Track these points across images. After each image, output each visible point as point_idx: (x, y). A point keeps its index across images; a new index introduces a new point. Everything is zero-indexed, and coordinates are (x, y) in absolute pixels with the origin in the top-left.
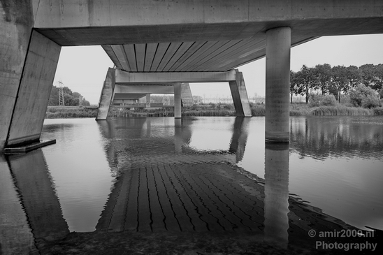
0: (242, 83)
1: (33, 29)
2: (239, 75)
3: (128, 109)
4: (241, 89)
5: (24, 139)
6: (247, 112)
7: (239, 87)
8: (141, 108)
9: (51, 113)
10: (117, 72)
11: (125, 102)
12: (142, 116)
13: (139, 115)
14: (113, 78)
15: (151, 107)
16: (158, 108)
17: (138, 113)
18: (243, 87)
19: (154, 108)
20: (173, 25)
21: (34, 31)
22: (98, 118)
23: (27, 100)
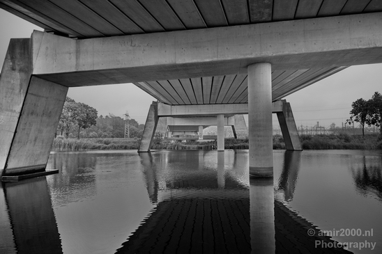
0: (290, 114)
1: (32, 75)
2: (287, 106)
3: (180, 141)
4: (289, 120)
5: (26, 169)
6: (296, 145)
7: (287, 119)
8: (193, 141)
9: (105, 145)
10: (160, 105)
11: (187, 134)
12: (191, 149)
13: (189, 148)
14: (156, 112)
15: (204, 139)
16: (210, 141)
17: (187, 146)
18: (290, 118)
19: (206, 141)
20: (147, 66)
21: (33, 77)
22: (140, 150)
23: (28, 135)
